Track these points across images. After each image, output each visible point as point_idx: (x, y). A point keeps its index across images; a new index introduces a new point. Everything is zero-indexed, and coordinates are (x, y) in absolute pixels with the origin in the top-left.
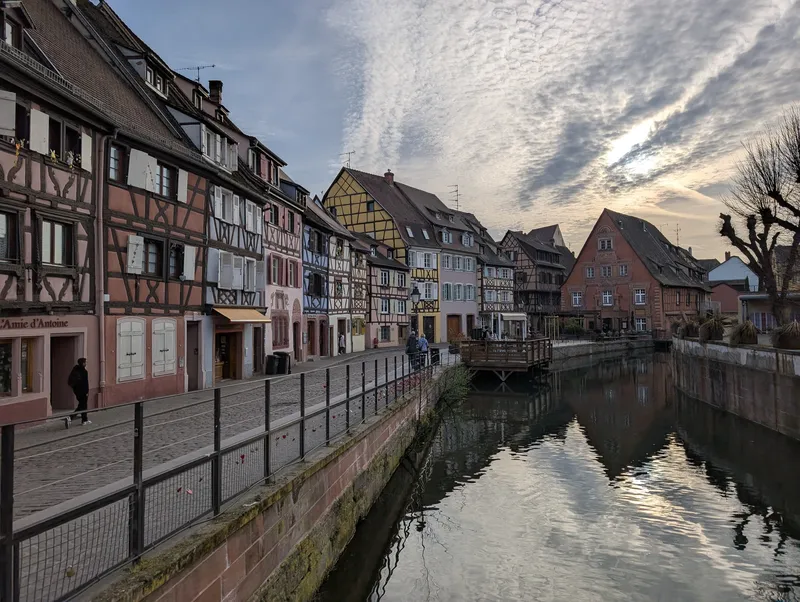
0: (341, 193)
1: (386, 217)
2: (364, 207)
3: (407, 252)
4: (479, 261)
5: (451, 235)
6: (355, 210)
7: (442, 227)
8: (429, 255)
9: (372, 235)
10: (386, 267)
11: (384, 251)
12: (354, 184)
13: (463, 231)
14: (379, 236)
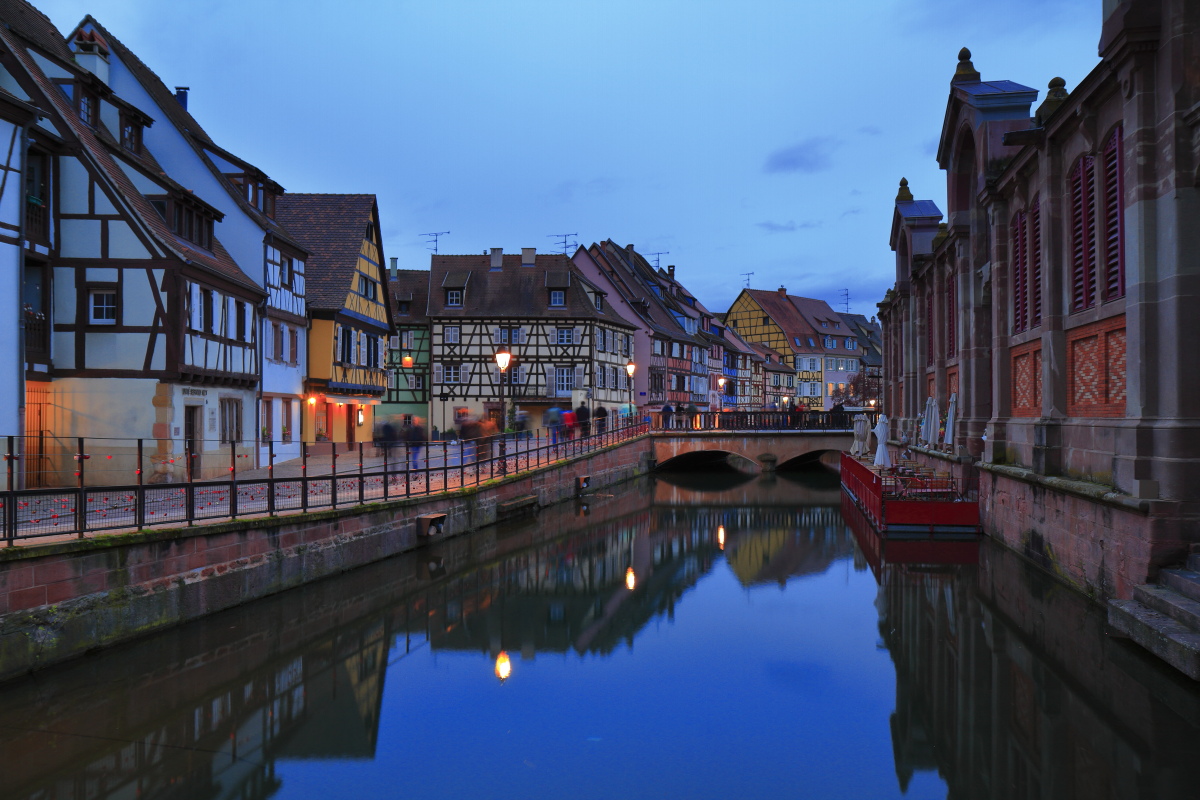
0: (742, 309)
1: (779, 330)
2: (761, 321)
3: (795, 359)
4: (862, 362)
5: (835, 342)
6: (753, 323)
7: (827, 335)
8: (814, 360)
9: (767, 344)
10: (777, 372)
11: (775, 358)
12: (753, 303)
13: (847, 337)
14: (773, 345)
